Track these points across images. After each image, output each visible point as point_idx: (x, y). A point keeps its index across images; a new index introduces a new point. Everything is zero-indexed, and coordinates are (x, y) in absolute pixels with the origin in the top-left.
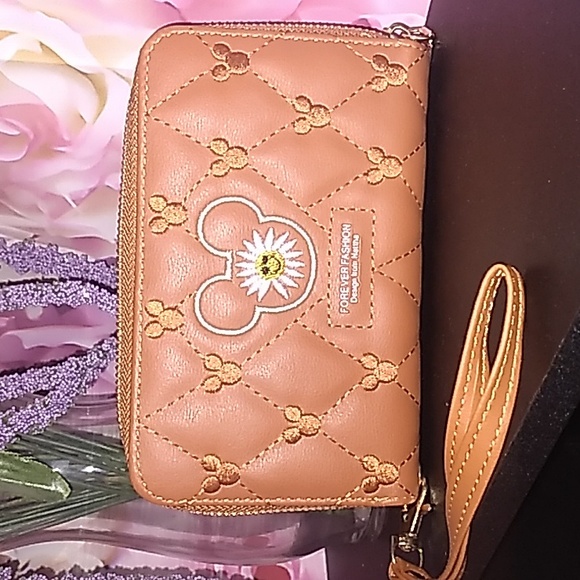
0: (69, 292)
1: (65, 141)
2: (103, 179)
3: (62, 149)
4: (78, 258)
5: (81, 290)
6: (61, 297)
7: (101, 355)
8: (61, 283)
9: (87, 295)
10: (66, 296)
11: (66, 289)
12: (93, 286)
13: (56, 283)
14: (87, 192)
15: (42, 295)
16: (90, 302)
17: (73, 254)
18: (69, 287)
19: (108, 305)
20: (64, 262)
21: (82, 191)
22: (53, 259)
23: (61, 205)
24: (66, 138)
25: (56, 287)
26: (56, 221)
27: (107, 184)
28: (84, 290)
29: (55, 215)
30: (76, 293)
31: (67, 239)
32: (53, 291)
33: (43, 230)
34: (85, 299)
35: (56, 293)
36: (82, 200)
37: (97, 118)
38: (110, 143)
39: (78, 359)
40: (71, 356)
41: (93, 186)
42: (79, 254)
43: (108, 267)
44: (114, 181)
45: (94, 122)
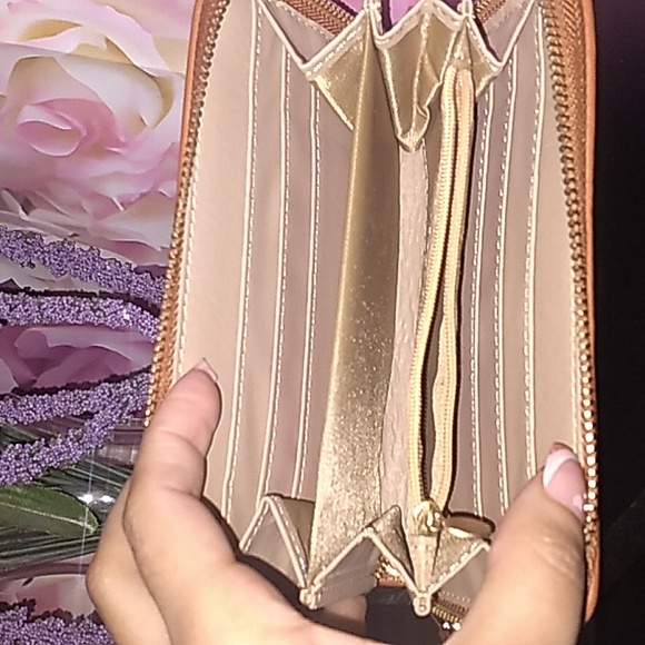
0: (107, 311)
1: (120, 141)
2: (156, 185)
3: (115, 150)
4: (121, 266)
5: (121, 310)
6: (99, 317)
7: (135, 385)
8: (101, 301)
9: (127, 317)
10: (105, 316)
11: (106, 307)
12: (135, 307)
13: (95, 300)
14: (137, 196)
15: (79, 312)
16: (131, 324)
17: (116, 261)
18: (108, 307)
19: (150, 330)
20: (105, 269)
21: (133, 195)
22: (93, 265)
23: (108, 207)
24: (122, 139)
25: (95, 304)
26: (100, 222)
27: (161, 190)
28: (125, 311)
29: (99, 215)
30: (115, 313)
31: (110, 241)
32: (92, 308)
33: (85, 229)
34: (125, 320)
35: (94, 311)
36: (131, 203)
37: (159, 122)
38: (170, 148)
39: (111, 385)
40: (105, 381)
41: (145, 191)
42: (123, 261)
43: (154, 279)
44: (168, 188)
45: (155, 126)
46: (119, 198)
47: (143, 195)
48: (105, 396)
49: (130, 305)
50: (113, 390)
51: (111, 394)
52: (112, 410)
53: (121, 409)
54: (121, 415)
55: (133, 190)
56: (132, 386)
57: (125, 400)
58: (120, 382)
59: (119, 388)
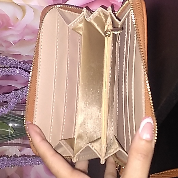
1: (12, 25)
2: (23, 37)
5: (16, 70)
6: (10, 73)
7: (22, 91)
9: (18, 72)
10: (12, 72)
12: (20, 69)
14: (18, 41)
15: (4, 72)
16: (19, 74)
17: (13, 59)
18: (12, 70)
19: (25, 75)
20: (10, 62)
22: (7, 61)
23: (10, 44)
25: (9, 69)
26: (8, 49)
27: (24, 39)
28: (17, 71)
29: (8, 47)
30: (15, 71)
31: (11, 54)
32: (8, 71)
33: (3, 51)
36: (16, 43)
37: (22, 19)
38: (26, 26)
39: (15, 92)
40: (13, 91)
41: (20, 39)
42: (15, 59)
43: (24, 64)
44: (26, 38)
45: (21, 20)
46: (13, 41)
47: (19, 40)
48: (13, 95)
49: (18, 69)
50: (15, 93)
51: (15, 94)
52: (15, 99)
53: (18, 98)
54: (18, 100)
55: (16, 39)
56: (21, 91)
57: (19, 96)
58: (17, 91)
59: (17, 92)
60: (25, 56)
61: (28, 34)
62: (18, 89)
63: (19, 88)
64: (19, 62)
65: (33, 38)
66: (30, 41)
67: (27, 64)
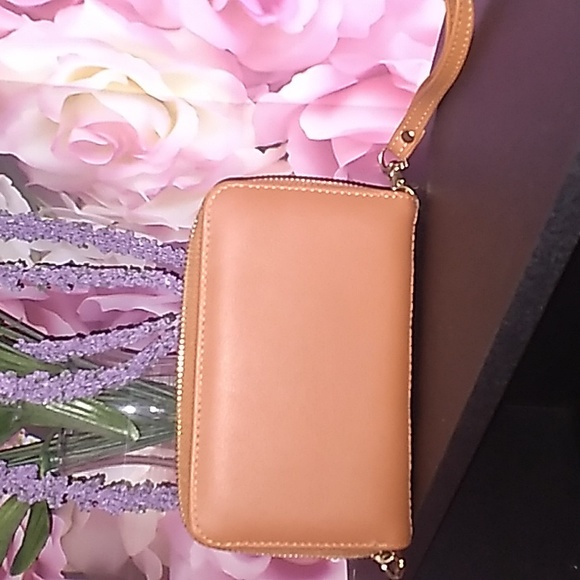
1: (143, 151)
2: (172, 180)
3: (140, 157)
4: (149, 242)
5: (163, 278)
9: (168, 283)
14: (158, 190)
17: (146, 239)
20: (139, 245)
21: (155, 189)
22: (130, 243)
23: (138, 200)
24: (144, 148)
26: (133, 212)
27: (175, 184)
28: (166, 279)
29: (132, 207)
31: (141, 226)
33: (122, 218)
36: (154, 196)
37: (169, 134)
38: (179, 152)
39: (151, 324)
40: (145, 321)
41: (163, 185)
42: (151, 238)
43: (174, 250)
44: (181, 182)
45: (167, 136)
46: (146, 192)
47: (162, 189)
48: (147, 331)
49: (169, 275)
50: (152, 327)
51: (151, 330)
55: (155, 186)
58: (155, 321)
59: (156, 324)
60: (177, 229)
61: (185, 173)
62: (159, 318)
63: (161, 315)
64: (162, 246)
65: (198, 182)
66: (190, 189)
67: (182, 251)
